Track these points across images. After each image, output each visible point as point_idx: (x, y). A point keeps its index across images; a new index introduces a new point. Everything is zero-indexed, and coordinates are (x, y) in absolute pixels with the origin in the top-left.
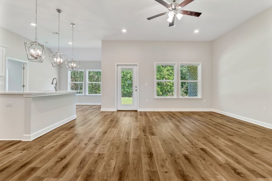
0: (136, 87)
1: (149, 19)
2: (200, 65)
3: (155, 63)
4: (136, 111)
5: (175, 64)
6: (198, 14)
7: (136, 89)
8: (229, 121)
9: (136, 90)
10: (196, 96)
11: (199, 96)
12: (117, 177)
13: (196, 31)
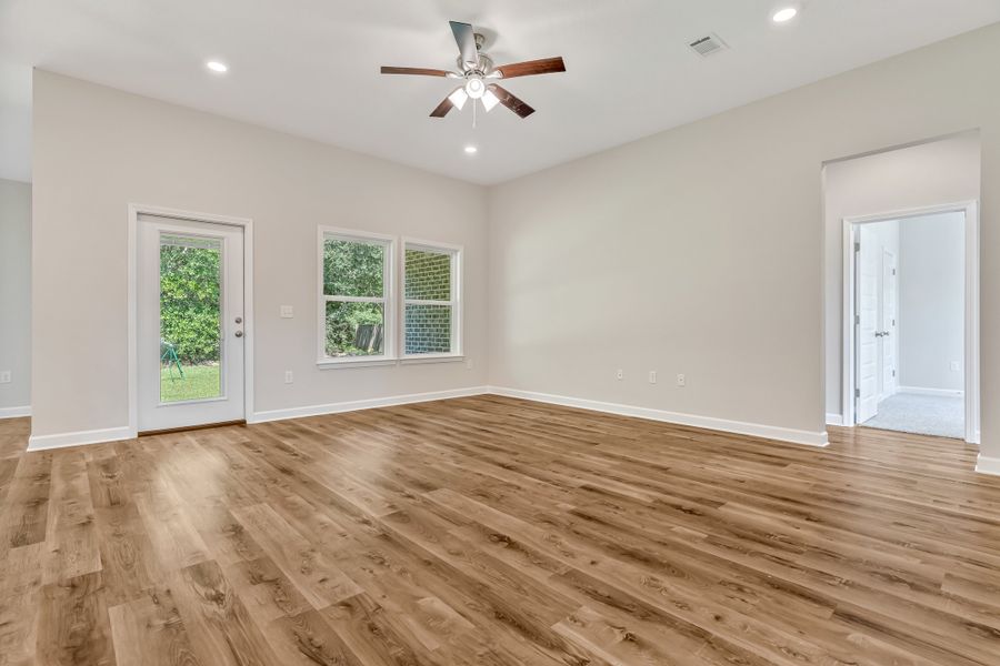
0: (238, 321)
1: (385, 70)
2: (459, 254)
3: (321, 229)
4: (241, 424)
5: (389, 241)
6: (524, 111)
7: (239, 328)
8: (552, 414)
9: (238, 336)
10: (448, 350)
11: (456, 349)
12: (505, 630)
13: (471, 150)
